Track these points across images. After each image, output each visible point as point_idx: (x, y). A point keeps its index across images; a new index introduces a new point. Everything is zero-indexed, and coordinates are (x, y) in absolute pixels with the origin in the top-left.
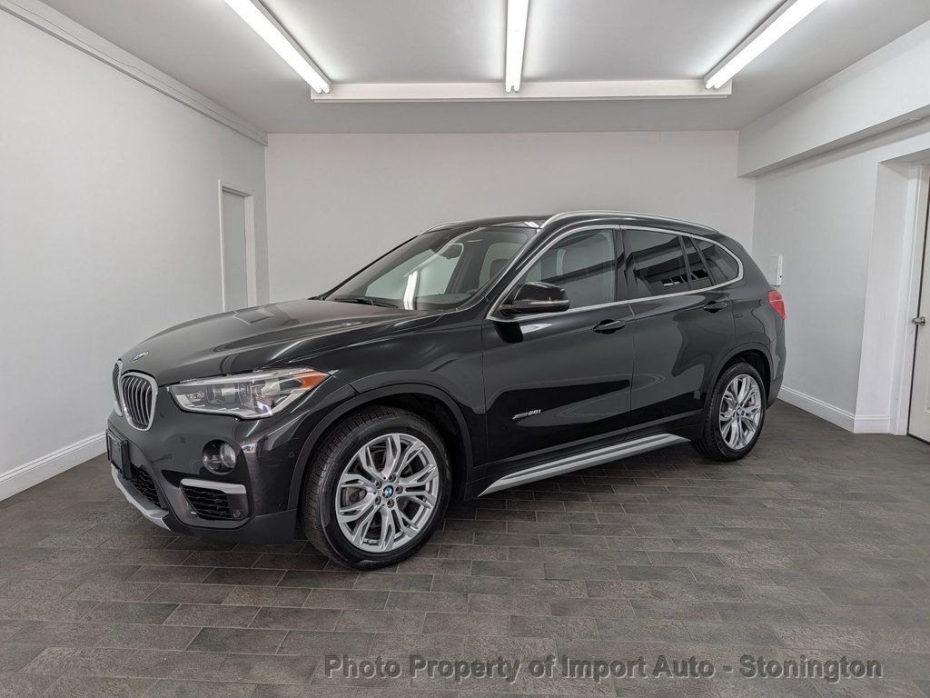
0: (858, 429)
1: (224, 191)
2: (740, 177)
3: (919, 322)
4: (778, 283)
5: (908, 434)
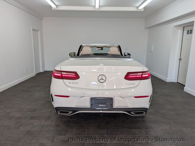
0: (167, 81)
1: (33, 30)
2: (145, 28)
3: (180, 59)
4: (152, 51)
5: (177, 82)
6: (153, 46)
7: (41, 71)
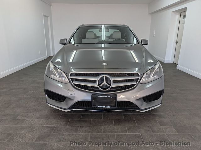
0: (165, 62)
1: (44, 16)
2: (148, 14)
3: (177, 42)
4: (154, 35)
5: (174, 63)
6: (155, 31)
7: (52, 55)
